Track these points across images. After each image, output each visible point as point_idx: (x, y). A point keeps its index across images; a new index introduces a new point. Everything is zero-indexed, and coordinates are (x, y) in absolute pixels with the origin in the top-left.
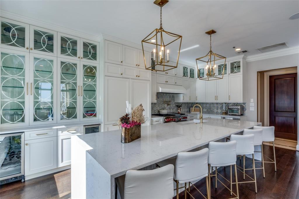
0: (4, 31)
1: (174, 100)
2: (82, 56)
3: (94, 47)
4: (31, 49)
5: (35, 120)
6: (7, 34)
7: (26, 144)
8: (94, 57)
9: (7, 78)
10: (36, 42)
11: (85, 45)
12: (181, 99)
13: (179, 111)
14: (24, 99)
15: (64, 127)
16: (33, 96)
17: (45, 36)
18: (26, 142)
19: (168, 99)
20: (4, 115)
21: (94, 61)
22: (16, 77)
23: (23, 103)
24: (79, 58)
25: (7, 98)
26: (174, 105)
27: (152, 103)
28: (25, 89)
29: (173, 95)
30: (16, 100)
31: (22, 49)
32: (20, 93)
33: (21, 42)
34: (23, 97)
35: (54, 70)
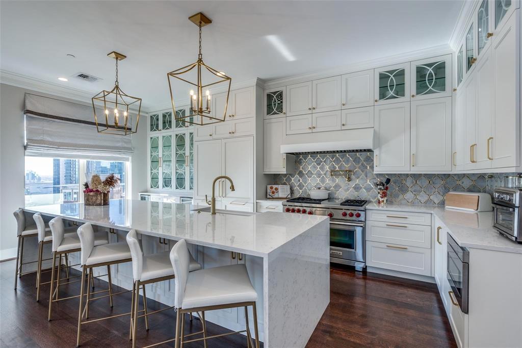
4: (161, 130)
5: (163, 188)
9: (153, 155)
14: (159, 170)
15: (167, 195)
16: (161, 168)
17: (168, 116)
22: (156, 154)
23: (158, 173)
24: (186, 127)
25: (153, 170)
28: (159, 162)
30: (156, 171)
31: (158, 131)
35: (172, 144)
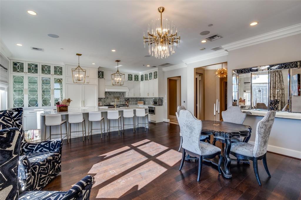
0: (14, 65)
1: (124, 96)
2: (53, 73)
3: (61, 68)
4: (27, 73)
5: (29, 106)
6: (15, 66)
7: (25, 117)
8: (61, 73)
9: (16, 87)
10: (29, 69)
11: (55, 68)
12: (127, 96)
13: (126, 103)
14: (24, 96)
16: (27, 95)
17: (34, 66)
18: (24, 116)
19: (118, 95)
20: (15, 104)
21: (61, 76)
22: (20, 86)
23: (23, 98)
24: (52, 75)
25: (16, 96)
26: (124, 100)
27: (99, 98)
28: (24, 92)
29: (123, 93)
30: (20, 97)
31: (23, 73)
32: (22, 93)
33: (22, 70)
34: (23, 96)
35: (38, 82)
